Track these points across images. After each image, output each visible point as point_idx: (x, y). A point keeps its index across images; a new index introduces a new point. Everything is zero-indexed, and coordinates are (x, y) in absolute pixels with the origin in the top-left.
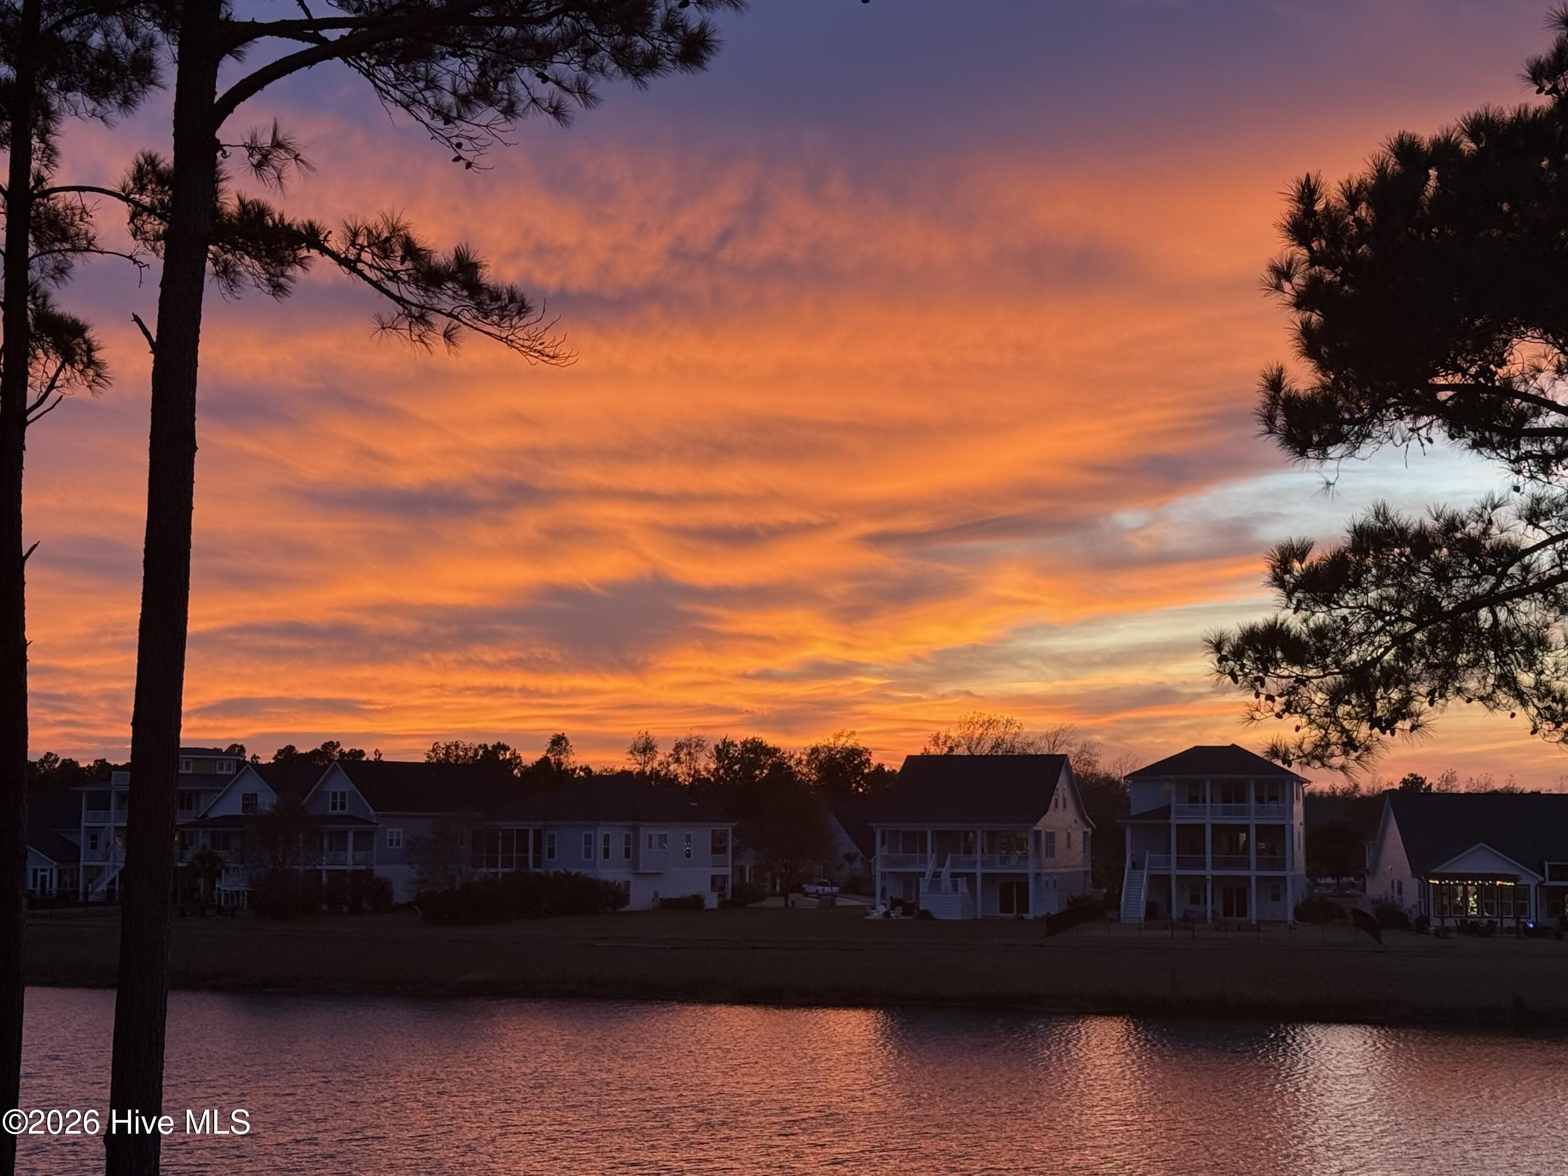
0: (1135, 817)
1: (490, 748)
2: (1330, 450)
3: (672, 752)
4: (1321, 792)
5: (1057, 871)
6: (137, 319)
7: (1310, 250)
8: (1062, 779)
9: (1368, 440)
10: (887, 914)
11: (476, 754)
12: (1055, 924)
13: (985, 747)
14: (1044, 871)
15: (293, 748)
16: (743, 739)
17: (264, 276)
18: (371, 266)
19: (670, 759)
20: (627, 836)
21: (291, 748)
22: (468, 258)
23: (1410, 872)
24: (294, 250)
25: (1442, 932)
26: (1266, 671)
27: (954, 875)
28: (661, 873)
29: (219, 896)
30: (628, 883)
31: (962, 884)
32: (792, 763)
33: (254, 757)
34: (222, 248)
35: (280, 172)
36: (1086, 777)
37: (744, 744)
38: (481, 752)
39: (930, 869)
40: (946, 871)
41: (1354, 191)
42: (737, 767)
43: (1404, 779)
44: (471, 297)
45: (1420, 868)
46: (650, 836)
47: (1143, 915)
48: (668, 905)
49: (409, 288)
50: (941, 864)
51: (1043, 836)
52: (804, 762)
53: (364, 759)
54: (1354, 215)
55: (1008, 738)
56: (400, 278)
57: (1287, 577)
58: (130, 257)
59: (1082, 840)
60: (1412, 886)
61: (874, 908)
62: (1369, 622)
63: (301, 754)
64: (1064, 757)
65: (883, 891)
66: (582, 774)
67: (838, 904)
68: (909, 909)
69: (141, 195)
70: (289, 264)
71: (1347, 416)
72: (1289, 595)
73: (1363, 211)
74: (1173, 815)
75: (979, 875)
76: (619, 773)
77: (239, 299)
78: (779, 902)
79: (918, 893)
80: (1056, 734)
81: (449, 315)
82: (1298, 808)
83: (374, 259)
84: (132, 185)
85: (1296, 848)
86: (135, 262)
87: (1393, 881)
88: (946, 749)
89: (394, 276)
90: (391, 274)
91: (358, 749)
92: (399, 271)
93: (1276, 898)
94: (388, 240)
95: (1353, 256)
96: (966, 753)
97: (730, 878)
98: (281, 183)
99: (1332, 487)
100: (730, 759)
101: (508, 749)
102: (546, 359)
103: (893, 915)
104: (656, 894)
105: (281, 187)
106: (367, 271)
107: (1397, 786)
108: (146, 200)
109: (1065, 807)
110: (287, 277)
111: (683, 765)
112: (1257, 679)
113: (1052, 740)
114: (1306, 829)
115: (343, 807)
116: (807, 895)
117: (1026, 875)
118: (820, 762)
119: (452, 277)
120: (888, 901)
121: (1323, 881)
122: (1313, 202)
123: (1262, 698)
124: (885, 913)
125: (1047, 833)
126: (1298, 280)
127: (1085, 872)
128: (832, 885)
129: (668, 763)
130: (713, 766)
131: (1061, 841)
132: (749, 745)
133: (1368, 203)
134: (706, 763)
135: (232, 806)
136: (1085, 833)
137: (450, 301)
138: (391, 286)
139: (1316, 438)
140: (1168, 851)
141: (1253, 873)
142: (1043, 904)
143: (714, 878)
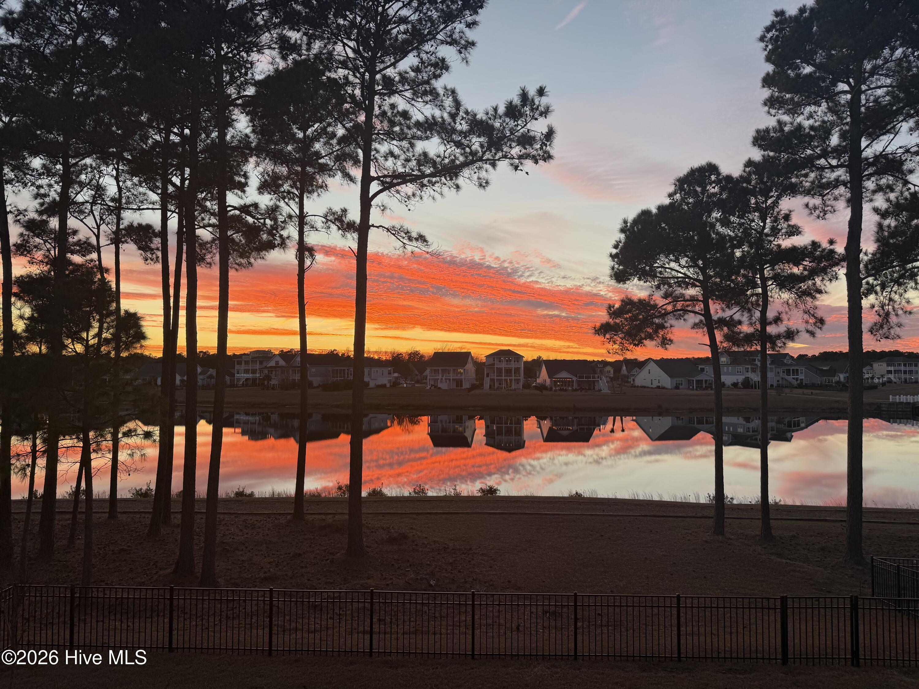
0: (487, 366)
5: (469, 378)
8: (469, 358)
10: (430, 388)
12: (470, 390)
14: (466, 378)
22: (421, 234)
23: (548, 377)
25: (555, 391)
27: (446, 379)
28: (376, 379)
30: (369, 381)
31: (448, 381)
39: (440, 377)
40: (444, 378)
45: (550, 377)
47: (489, 388)
48: (378, 386)
50: (443, 376)
60: (548, 381)
61: (427, 387)
65: (429, 383)
68: (435, 387)
75: (451, 379)
79: (437, 383)
82: (523, 363)
85: (522, 372)
87: (543, 379)
93: (518, 383)
97: (392, 380)
103: (432, 388)
104: (375, 384)
109: (471, 364)
114: (524, 368)
117: (462, 379)
120: (430, 385)
121: (528, 380)
125: (466, 370)
131: (469, 372)
135: (272, 364)
136: (474, 369)
141: (513, 378)
142: (466, 385)
143: (389, 380)
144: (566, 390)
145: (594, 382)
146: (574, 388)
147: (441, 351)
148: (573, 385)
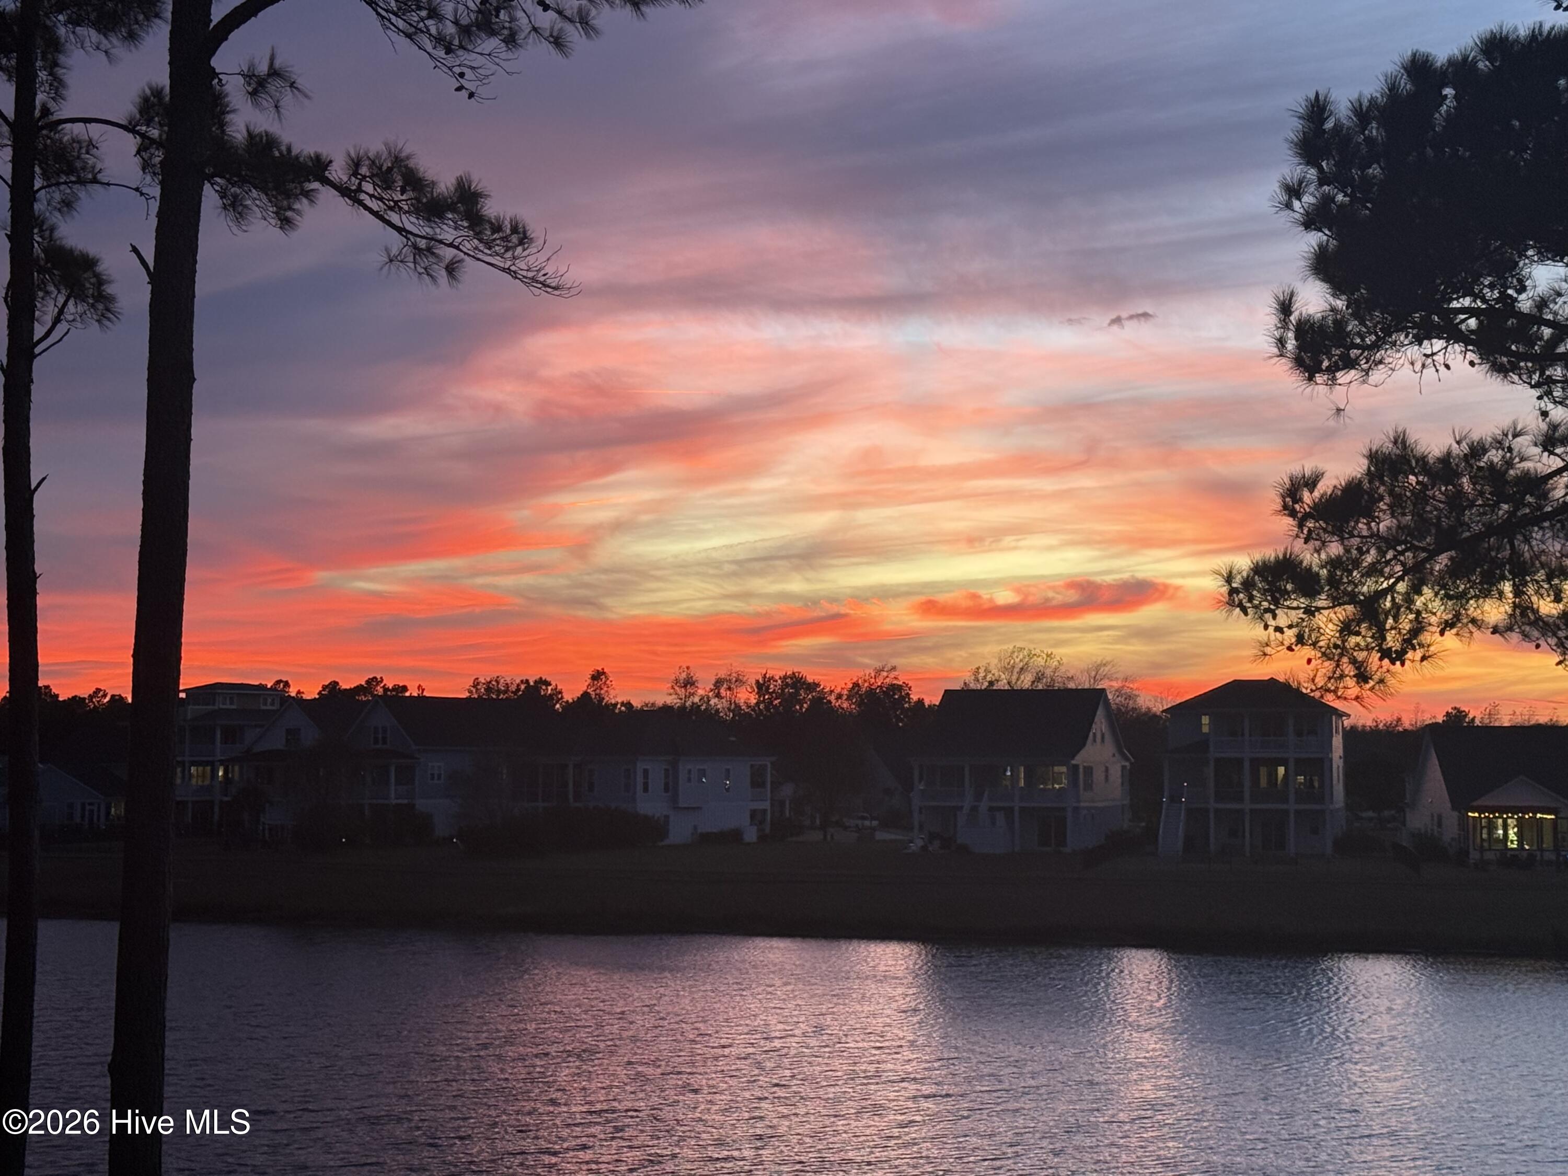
1: (532, 684)
2: (1339, 375)
3: (712, 687)
4: (1364, 726)
5: (1096, 805)
6: (135, 250)
7: (1320, 169)
8: (1100, 713)
9: (1381, 366)
10: (924, 848)
11: (518, 690)
12: (1093, 857)
13: (1026, 681)
14: (1082, 804)
15: (337, 683)
16: (782, 674)
17: (271, 209)
18: (371, 196)
19: (711, 694)
20: (666, 770)
21: (335, 684)
22: (470, 187)
23: (1449, 805)
24: (301, 183)
25: (1481, 865)
26: (1276, 602)
27: (991, 809)
28: (699, 808)
29: (264, 829)
30: (667, 817)
31: (1000, 818)
32: (832, 698)
33: (299, 692)
34: (228, 180)
35: (278, 101)
36: (1127, 712)
37: (784, 678)
38: (523, 687)
39: (967, 802)
40: (984, 805)
41: (1364, 109)
42: (776, 702)
43: (1447, 712)
44: (470, 228)
45: (1460, 802)
46: (690, 771)
47: (1180, 849)
48: (706, 839)
49: (411, 218)
50: (979, 798)
51: (1081, 770)
52: (845, 697)
53: (407, 694)
54: (1364, 135)
55: (1048, 672)
56: (400, 208)
57: (1297, 507)
58: (137, 189)
59: (1120, 773)
60: (1450, 819)
62: (1382, 553)
63: (346, 690)
64: (1103, 690)
65: (921, 827)
66: (623, 708)
67: (877, 838)
68: (946, 842)
69: (148, 126)
70: (296, 197)
71: (1358, 341)
72: (1301, 526)
73: (1374, 130)
74: (1211, 750)
75: (1017, 809)
76: (660, 708)
77: (246, 231)
78: (817, 836)
79: (955, 827)
80: (1098, 667)
81: (451, 245)
82: (1337, 741)
83: (375, 189)
84: (138, 116)
85: (1335, 782)
86: (142, 194)
87: (1432, 816)
88: (986, 684)
89: (395, 207)
90: (392, 204)
91: (401, 684)
92: (400, 201)
93: (1315, 831)
94: (390, 170)
95: (1363, 177)
96: (1007, 687)
97: (769, 812)
98: (278, 112)
99: (1342, 413)
100: (771, 694)
101: (550, 684)
102: (549, 290)
103: (930, 849)
104: (695, 827)
105: (279, 117)
106: (368, 202)
107: (1440, 719)
108: (155, 133)
110: (294, 210)
111: (724, 701)
112: (1267, 610)
113: (1093, 673)
114: (1345, 762)
115: (384, 742)
116: (846, 828)
117: (1064, 809)
118: (861, 696)
119: (452, 208)
120: (926, 836)
121: (1364, 815)
122: (1323, 121)
123: (1271, 629)
124: (922, 847)
125: (1085, 767)
126: (1308, 199)
127: (1124, 806)
128: (873, 818)
129: (708, 697)
130: (753, 701)
131: (1098, 775)
132: (788, 680)
133: (1378, 123)
134: (746, 697)
135: (276, 741)
136: (1124, 767)
137: (451, 230)
138: (394, 218)
139: (1326, 364)
140: (1206, 785)
141: (1291, 806)
142: (1081, 838)
143: (753, 814)
144: (1530, 864)
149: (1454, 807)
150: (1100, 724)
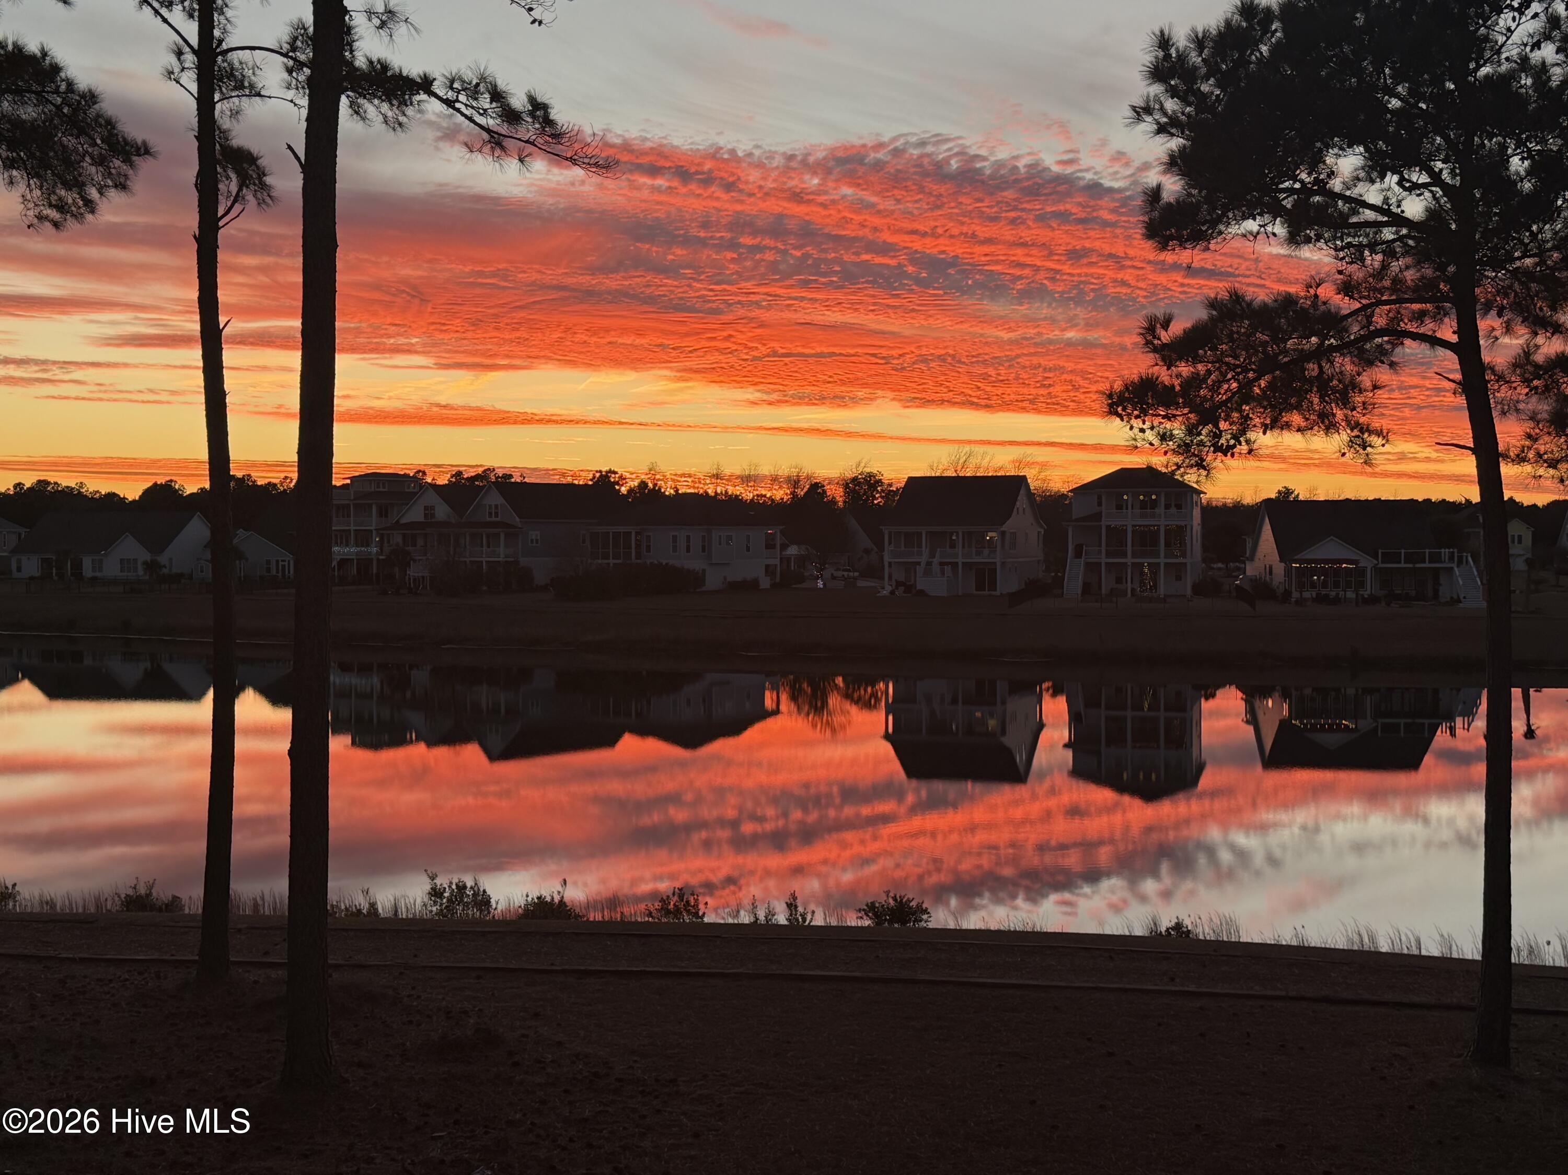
0: (1077, 520)
1: (604, 473)
5: (1018, 560)
6: (290, 147)
7: (1169, 86)
8: (1022, 493)
10: (892, 593)
12: (1015, 598)
14: (1008, 560)
15: (462, 473)
17: (391, 115)
18: (466, 105)
20: (703, 536)
21: (460, 473)
22: (539, 100)
23: (1278, 558)
24: (412, 95)
25: (1300, 602)
27: (942, 564)
28: (727, 564)
29: (410, 579)
30: (704, 570)
31: (948, 569)
33: (433, 480)
34: (357, 94)
35: (393, 32)
38: (597, 475)
39: (924, 559)
40: (936, 561)
41: (1200, 38)
43: (1279, 491)
45: (1284, 555)
47: (1080, 592)
48: (733, 586)
49: (495, 122)
50: (932, 555)
51: (1008, 534)
53: (513, 480)
54: (1201, 57)
55: (985, 463)
56: (488, 114)
57: (1155, 342)
58: (291, 101)
59: (1037, 537)
60: (1279, 569)
61: (883, 588)
63: (467, 478)
64: (1025, 477)
65: (890, 577)
67: (859, 585)
68: (909, 588)
69: (297, 52)
70: (409, 106)
74: (1103, 519)
75: (960, 564)
79: (915, 577)
81: (527, 142)
82: (1197, 515)
83: (468, 100)
84: (290, 44)
85: (1194, 542)
86: (295, 105)
87: (1266, 565)
91: (508, 473)
92: (487, 109)
93: (1179, 578)
94: (478, 85)
96: (954, 475)
97: (779, 566)
101: (617, 474)
103: (897, 593)
104: (725, 578)
105: (393, 46)
106: (463, 109)
108: (299, 56)
109: (1024, 513)
110: (407, 116)
112: (1133, 416)
115: (497, 515)
117: (995, 563)
120: (894, 583)
121: (1215, 566)
123: (1136, 431)
124: (891, 591)
125: (1011, 532)
127: (1039, 562)
128: (854, 571)
131: (1021, 538)
135: (415, 514)
136: (1039, 533)
138: (483, 120)
140: (1100, 545)
141: (1162, 560)
142: (1007, 584)
143: (767, 566)
144: (1336, 601)
145: (1436, 573)
146: (1366, 594)
147: (951, 473)
148: (1362, 584)
149: (1282, 560)
150: (1022, 501)
